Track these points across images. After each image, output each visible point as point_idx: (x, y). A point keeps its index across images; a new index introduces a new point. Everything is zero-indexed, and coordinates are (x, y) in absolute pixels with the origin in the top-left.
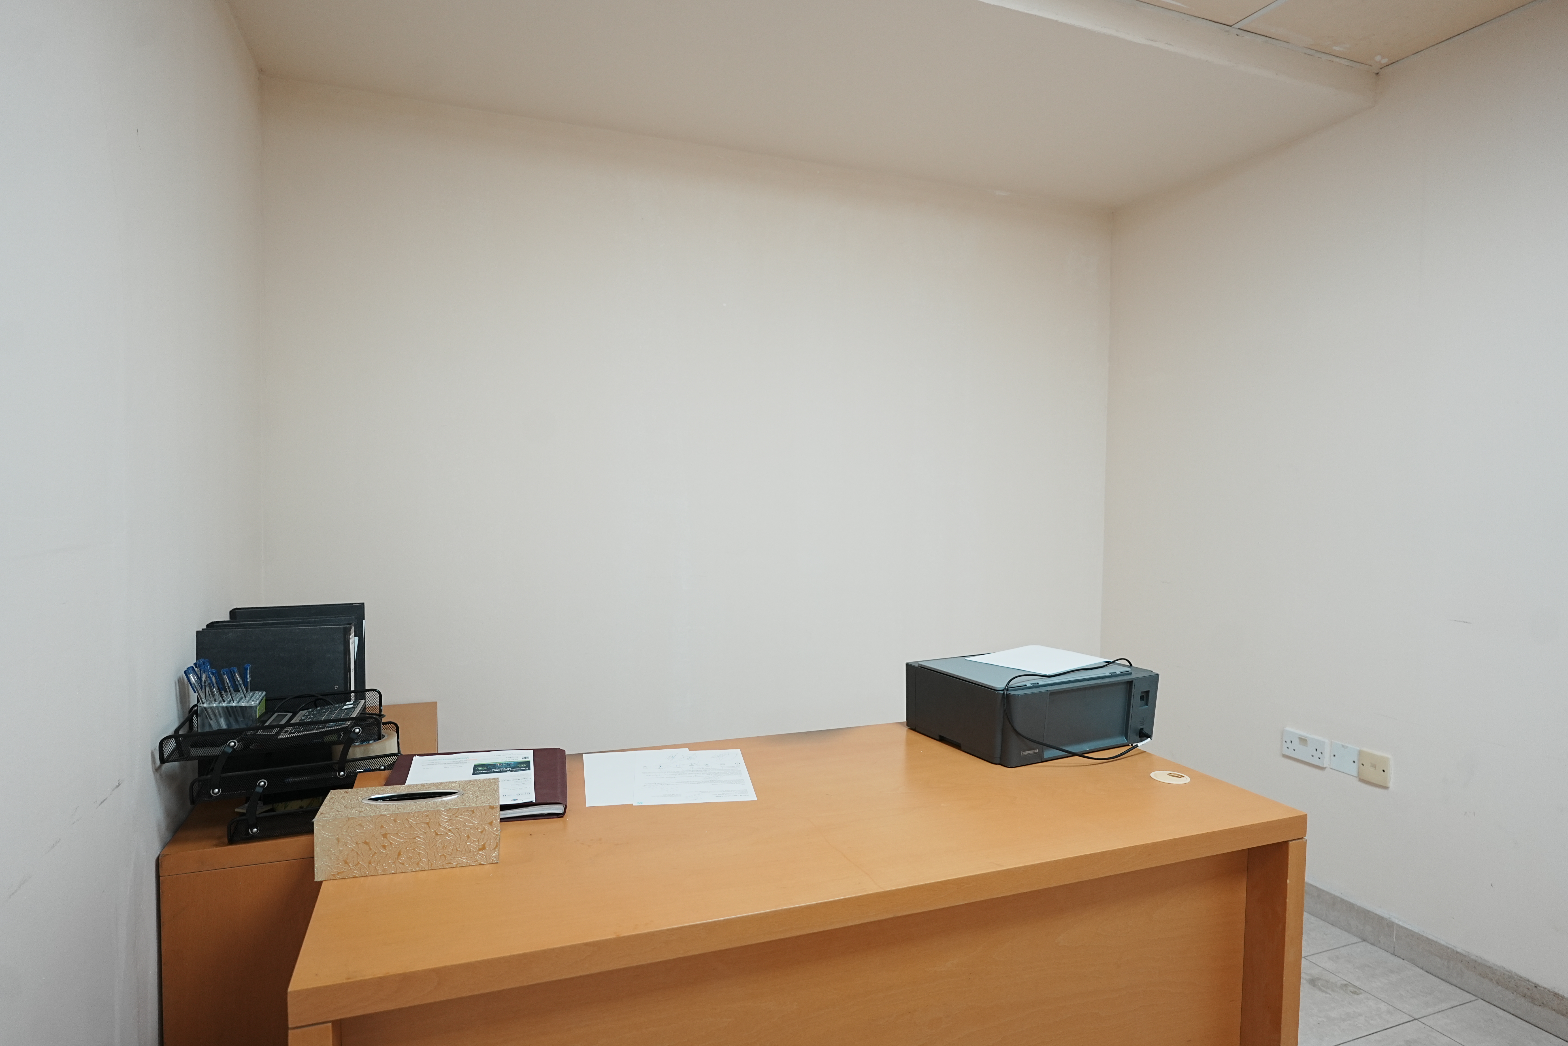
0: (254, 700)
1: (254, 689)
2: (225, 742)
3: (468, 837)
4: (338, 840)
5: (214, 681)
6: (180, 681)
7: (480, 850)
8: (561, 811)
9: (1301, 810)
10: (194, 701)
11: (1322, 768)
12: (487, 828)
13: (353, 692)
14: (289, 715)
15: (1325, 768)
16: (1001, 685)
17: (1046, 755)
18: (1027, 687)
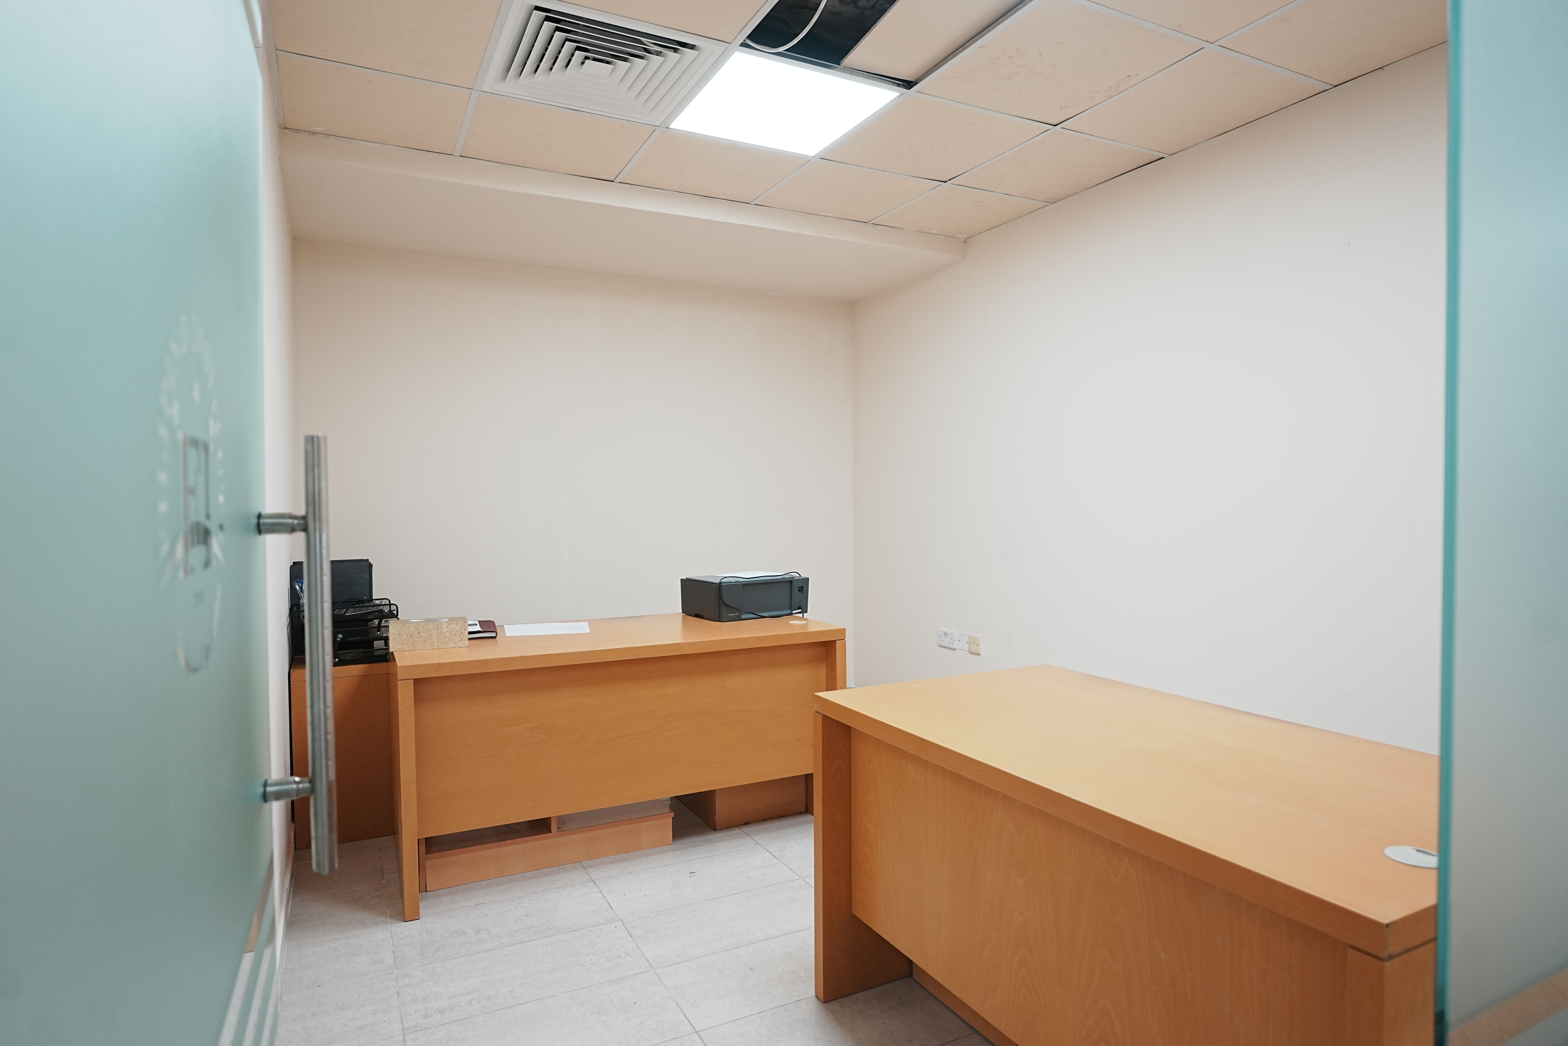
3: (455, 635)
4: (400, 634)
7: (460, 641)
8: (495, 636)
9: (841, 626)
11: (954, 649)
12: (463, 631)
14: (345, 610)
15: (956, 649)
16: (717, 581)
17: (743, 617)
18: (731, 582)
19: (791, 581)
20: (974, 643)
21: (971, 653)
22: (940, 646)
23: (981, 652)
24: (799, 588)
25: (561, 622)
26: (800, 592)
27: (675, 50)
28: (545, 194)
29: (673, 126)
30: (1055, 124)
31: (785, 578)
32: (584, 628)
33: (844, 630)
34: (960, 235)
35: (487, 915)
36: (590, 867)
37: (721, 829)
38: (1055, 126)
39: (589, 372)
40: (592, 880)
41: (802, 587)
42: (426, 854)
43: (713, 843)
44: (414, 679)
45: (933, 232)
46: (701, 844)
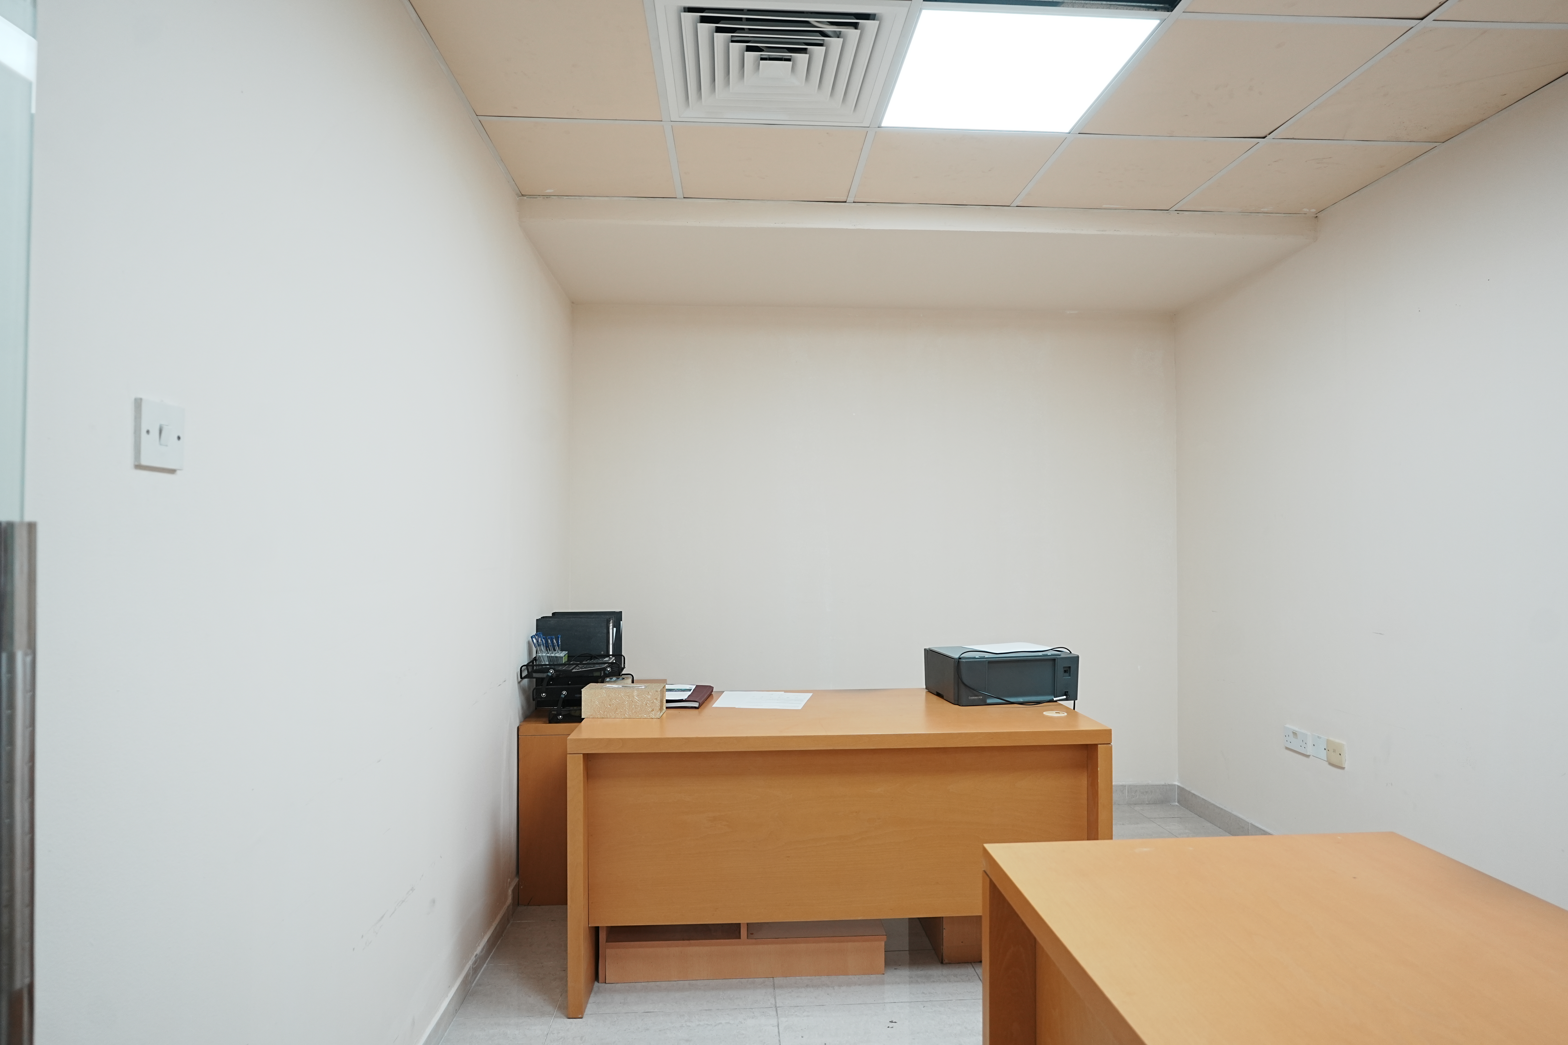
0: (562, 654)
1: (562, 650)
2: (548, 672)
3: (646, 704)
4: (591, 700)
5: (544, 642)
6: (529, 643)
7: (652, 711)
8: (697, 706)
9: (1108, 726)
10: (534, 656)
11: (1307, 756)
12: (655, 701)
13: (611, 655)
15: (1310, 755)
16: (957, 656)
17: (989, 701)
18: (975, 658)
19: (1054, 660)
20: (1334, 751)
21: (1331, 764)
22: (1287, 748)
23: (1346, 765)
24: (1065, 669)
25: (785, 691)
26: (1067, 674)
27: (855, 26)
28: (772, 225)
29: (884, 124)
30: (1421, 16)
31: (1047, 655)
32: (797, 702)
33: (1110, 730)
34: (1306, 210)
35: (648, 1029)
36: (781, 987)
37: (950, 963)
38: (1422, 19)
39: (854, 414)
40: (776, 1006)
41: (1070, 667)
42: (606, 942)
43: (934, 982)
44: (584, 754)
45: (1265, 210)
46: (917, 981)
